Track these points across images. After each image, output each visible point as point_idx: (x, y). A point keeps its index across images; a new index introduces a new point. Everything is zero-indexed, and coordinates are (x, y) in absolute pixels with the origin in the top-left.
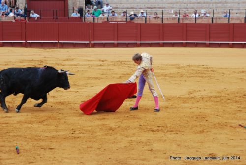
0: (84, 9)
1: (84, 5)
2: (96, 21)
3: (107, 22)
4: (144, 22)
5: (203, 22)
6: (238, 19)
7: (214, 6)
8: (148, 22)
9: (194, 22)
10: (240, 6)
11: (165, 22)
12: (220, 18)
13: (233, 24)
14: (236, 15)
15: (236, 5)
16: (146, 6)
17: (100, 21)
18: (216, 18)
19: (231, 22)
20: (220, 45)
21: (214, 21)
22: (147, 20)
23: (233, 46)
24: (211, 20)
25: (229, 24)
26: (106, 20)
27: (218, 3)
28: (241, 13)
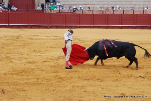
0: (45, 5)
1: (45, 3)
2: (52, 12)
3: (59, 13)
4: (82, 13)
5: (118, 13)
6: (139, 11)
7: (125, 3)
8: (84, 13)
9: (112, 13)
10: (140, 3)
11: (95, 13)
12: (128, 11)
13: (136, 14)
14: (138, 9)
15: (138, 3)
16: (83, 3)
17: (55, 12)
18: (126, 11)
19: (135, 13)
20: (128, 28)
21: (125, 13)
22: (84, 11)
23: (136, 28)
24: (122, 12)
25: (134, 15)
26: (58, 12)
27: (127, 2)
28: (141, 8)
